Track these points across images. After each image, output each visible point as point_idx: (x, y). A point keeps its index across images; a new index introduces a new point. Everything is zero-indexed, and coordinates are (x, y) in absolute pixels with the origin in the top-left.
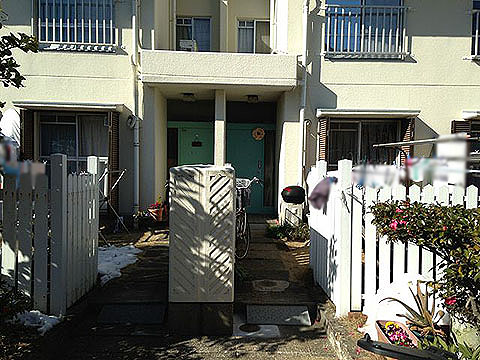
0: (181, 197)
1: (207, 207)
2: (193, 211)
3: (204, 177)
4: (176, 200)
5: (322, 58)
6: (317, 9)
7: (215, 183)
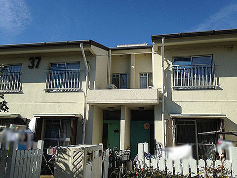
0: (60, 162)
1: (71, 167)
2: (65, 169)
3: (71, 152)
4: (57, 163)
5: (172, 90)
6: (168, 68)
7: (76, 155)
